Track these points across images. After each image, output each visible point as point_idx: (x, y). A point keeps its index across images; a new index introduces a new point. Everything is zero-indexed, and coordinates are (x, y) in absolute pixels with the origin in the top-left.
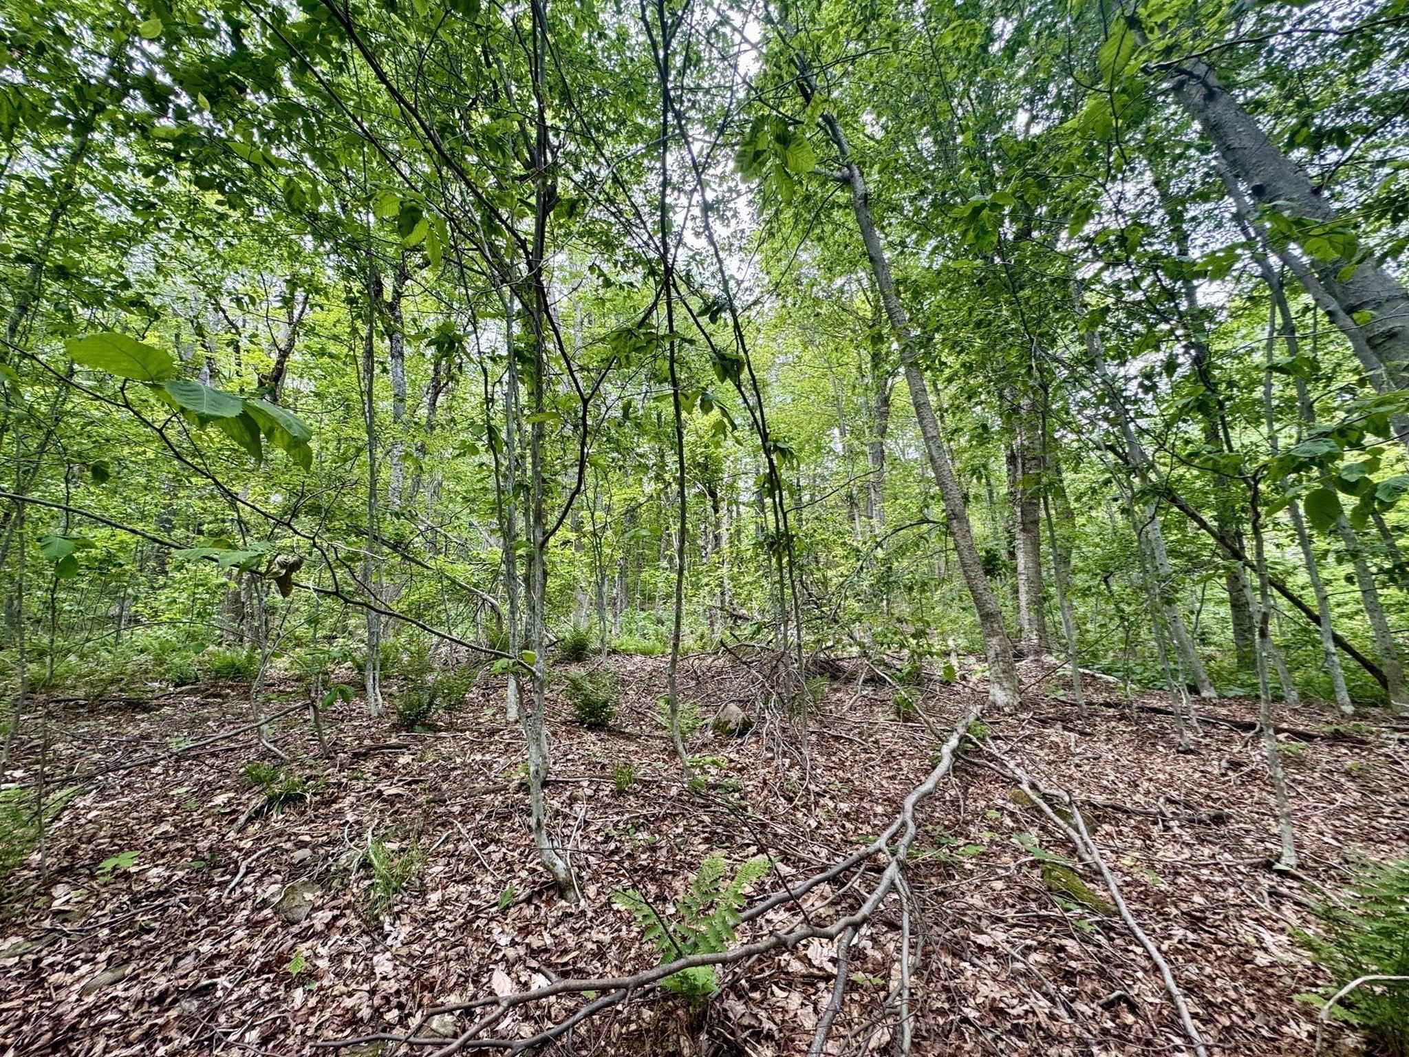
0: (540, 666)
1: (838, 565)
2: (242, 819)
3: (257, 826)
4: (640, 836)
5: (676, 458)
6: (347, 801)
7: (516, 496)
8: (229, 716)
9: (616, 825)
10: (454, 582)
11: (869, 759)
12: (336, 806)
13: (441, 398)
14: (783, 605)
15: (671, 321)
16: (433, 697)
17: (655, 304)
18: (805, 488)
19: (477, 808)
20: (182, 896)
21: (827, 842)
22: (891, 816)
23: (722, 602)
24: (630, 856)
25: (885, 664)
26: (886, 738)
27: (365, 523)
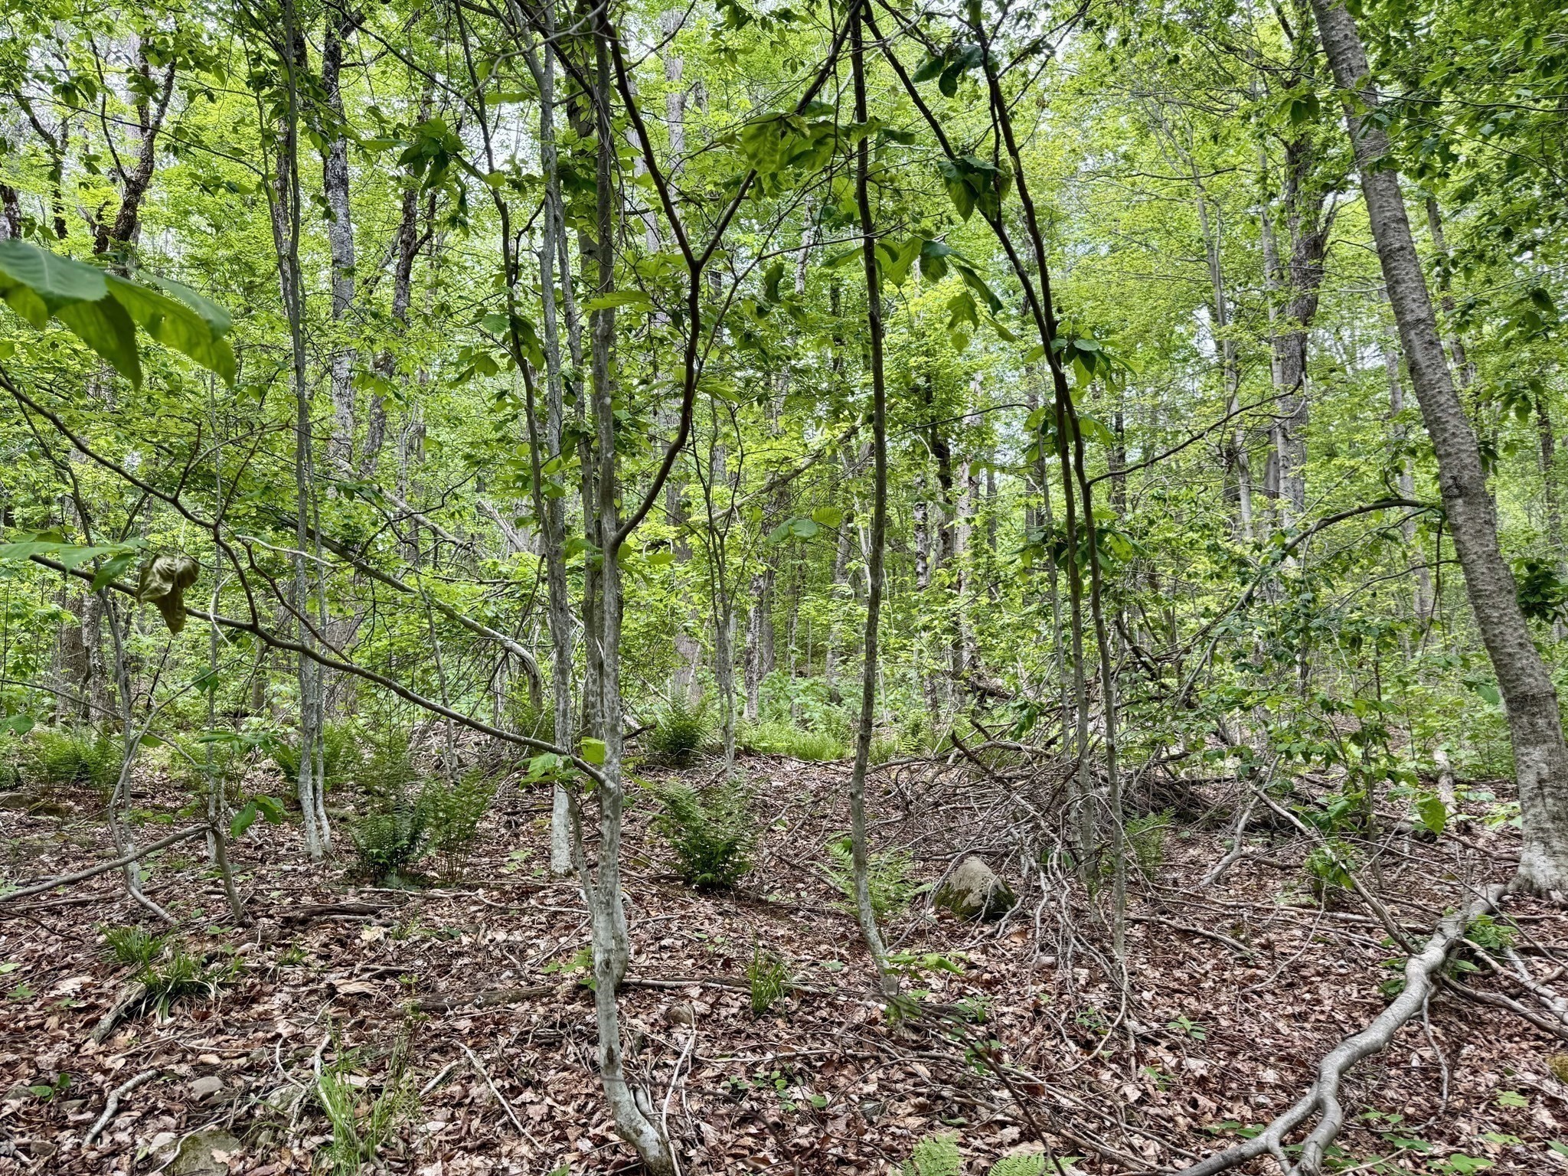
0: (613, 771)
1: (1198, 592)
2: (107, 1020)
3: (131, 1033)
4: (797, 1092)
5: (870, 378)
6: (278, 1000)
7: (567, 453)
8: (74, 847)
9: (751, 1070)
10: (451, 616)
11: (1252, 979)
12: (258, 1008)
13: (419, 263)
14: (1080, 670)
15: (860, 92)
16: (418, 826)
17: (833, 60)
18: (1133, 434)
19: (501, 1025)
20: (19, 1140)
21: (1161, 1129)
22: (1294, 1091)
23: (957, 662)
24: (778, 1128)
25: (1295, 796)
26: (1291, 942)
27: (290, 505)
